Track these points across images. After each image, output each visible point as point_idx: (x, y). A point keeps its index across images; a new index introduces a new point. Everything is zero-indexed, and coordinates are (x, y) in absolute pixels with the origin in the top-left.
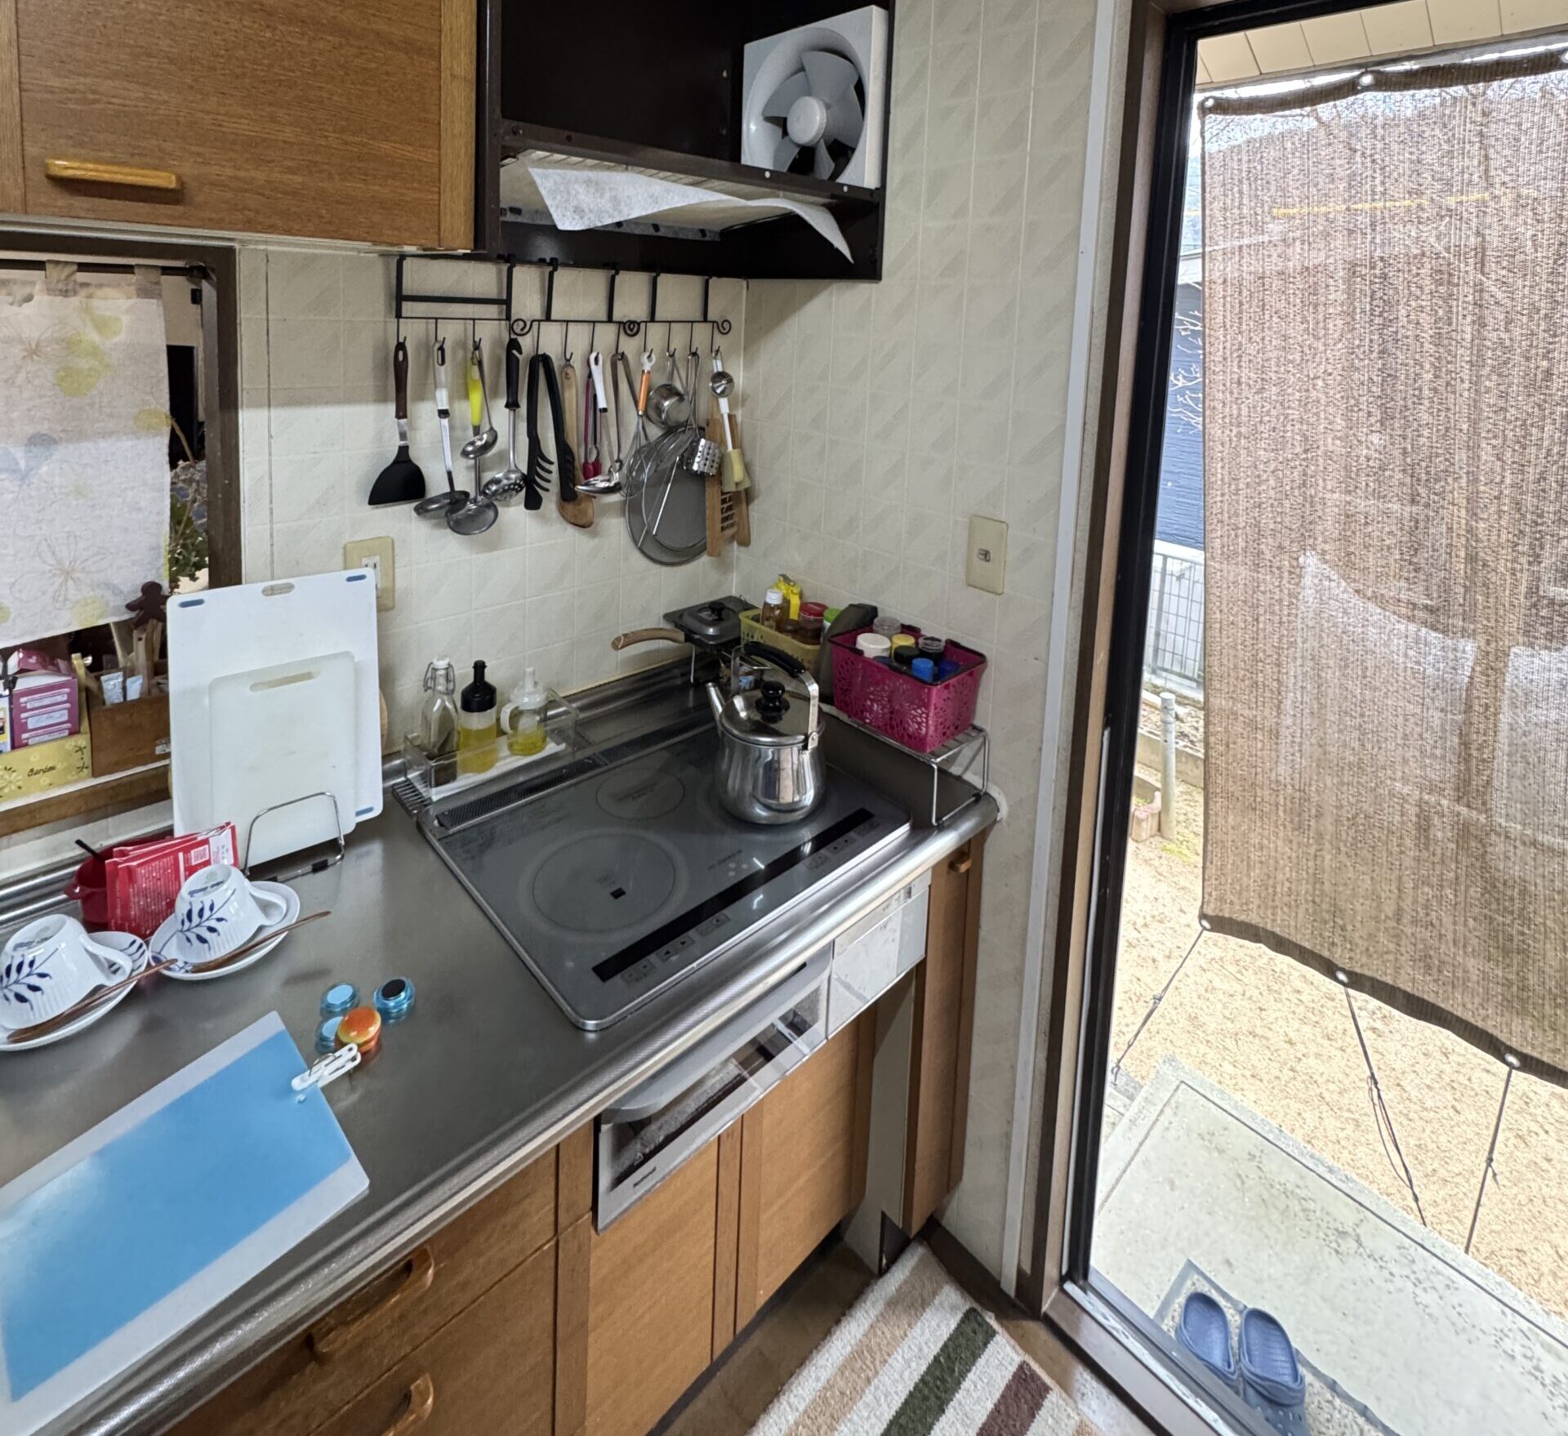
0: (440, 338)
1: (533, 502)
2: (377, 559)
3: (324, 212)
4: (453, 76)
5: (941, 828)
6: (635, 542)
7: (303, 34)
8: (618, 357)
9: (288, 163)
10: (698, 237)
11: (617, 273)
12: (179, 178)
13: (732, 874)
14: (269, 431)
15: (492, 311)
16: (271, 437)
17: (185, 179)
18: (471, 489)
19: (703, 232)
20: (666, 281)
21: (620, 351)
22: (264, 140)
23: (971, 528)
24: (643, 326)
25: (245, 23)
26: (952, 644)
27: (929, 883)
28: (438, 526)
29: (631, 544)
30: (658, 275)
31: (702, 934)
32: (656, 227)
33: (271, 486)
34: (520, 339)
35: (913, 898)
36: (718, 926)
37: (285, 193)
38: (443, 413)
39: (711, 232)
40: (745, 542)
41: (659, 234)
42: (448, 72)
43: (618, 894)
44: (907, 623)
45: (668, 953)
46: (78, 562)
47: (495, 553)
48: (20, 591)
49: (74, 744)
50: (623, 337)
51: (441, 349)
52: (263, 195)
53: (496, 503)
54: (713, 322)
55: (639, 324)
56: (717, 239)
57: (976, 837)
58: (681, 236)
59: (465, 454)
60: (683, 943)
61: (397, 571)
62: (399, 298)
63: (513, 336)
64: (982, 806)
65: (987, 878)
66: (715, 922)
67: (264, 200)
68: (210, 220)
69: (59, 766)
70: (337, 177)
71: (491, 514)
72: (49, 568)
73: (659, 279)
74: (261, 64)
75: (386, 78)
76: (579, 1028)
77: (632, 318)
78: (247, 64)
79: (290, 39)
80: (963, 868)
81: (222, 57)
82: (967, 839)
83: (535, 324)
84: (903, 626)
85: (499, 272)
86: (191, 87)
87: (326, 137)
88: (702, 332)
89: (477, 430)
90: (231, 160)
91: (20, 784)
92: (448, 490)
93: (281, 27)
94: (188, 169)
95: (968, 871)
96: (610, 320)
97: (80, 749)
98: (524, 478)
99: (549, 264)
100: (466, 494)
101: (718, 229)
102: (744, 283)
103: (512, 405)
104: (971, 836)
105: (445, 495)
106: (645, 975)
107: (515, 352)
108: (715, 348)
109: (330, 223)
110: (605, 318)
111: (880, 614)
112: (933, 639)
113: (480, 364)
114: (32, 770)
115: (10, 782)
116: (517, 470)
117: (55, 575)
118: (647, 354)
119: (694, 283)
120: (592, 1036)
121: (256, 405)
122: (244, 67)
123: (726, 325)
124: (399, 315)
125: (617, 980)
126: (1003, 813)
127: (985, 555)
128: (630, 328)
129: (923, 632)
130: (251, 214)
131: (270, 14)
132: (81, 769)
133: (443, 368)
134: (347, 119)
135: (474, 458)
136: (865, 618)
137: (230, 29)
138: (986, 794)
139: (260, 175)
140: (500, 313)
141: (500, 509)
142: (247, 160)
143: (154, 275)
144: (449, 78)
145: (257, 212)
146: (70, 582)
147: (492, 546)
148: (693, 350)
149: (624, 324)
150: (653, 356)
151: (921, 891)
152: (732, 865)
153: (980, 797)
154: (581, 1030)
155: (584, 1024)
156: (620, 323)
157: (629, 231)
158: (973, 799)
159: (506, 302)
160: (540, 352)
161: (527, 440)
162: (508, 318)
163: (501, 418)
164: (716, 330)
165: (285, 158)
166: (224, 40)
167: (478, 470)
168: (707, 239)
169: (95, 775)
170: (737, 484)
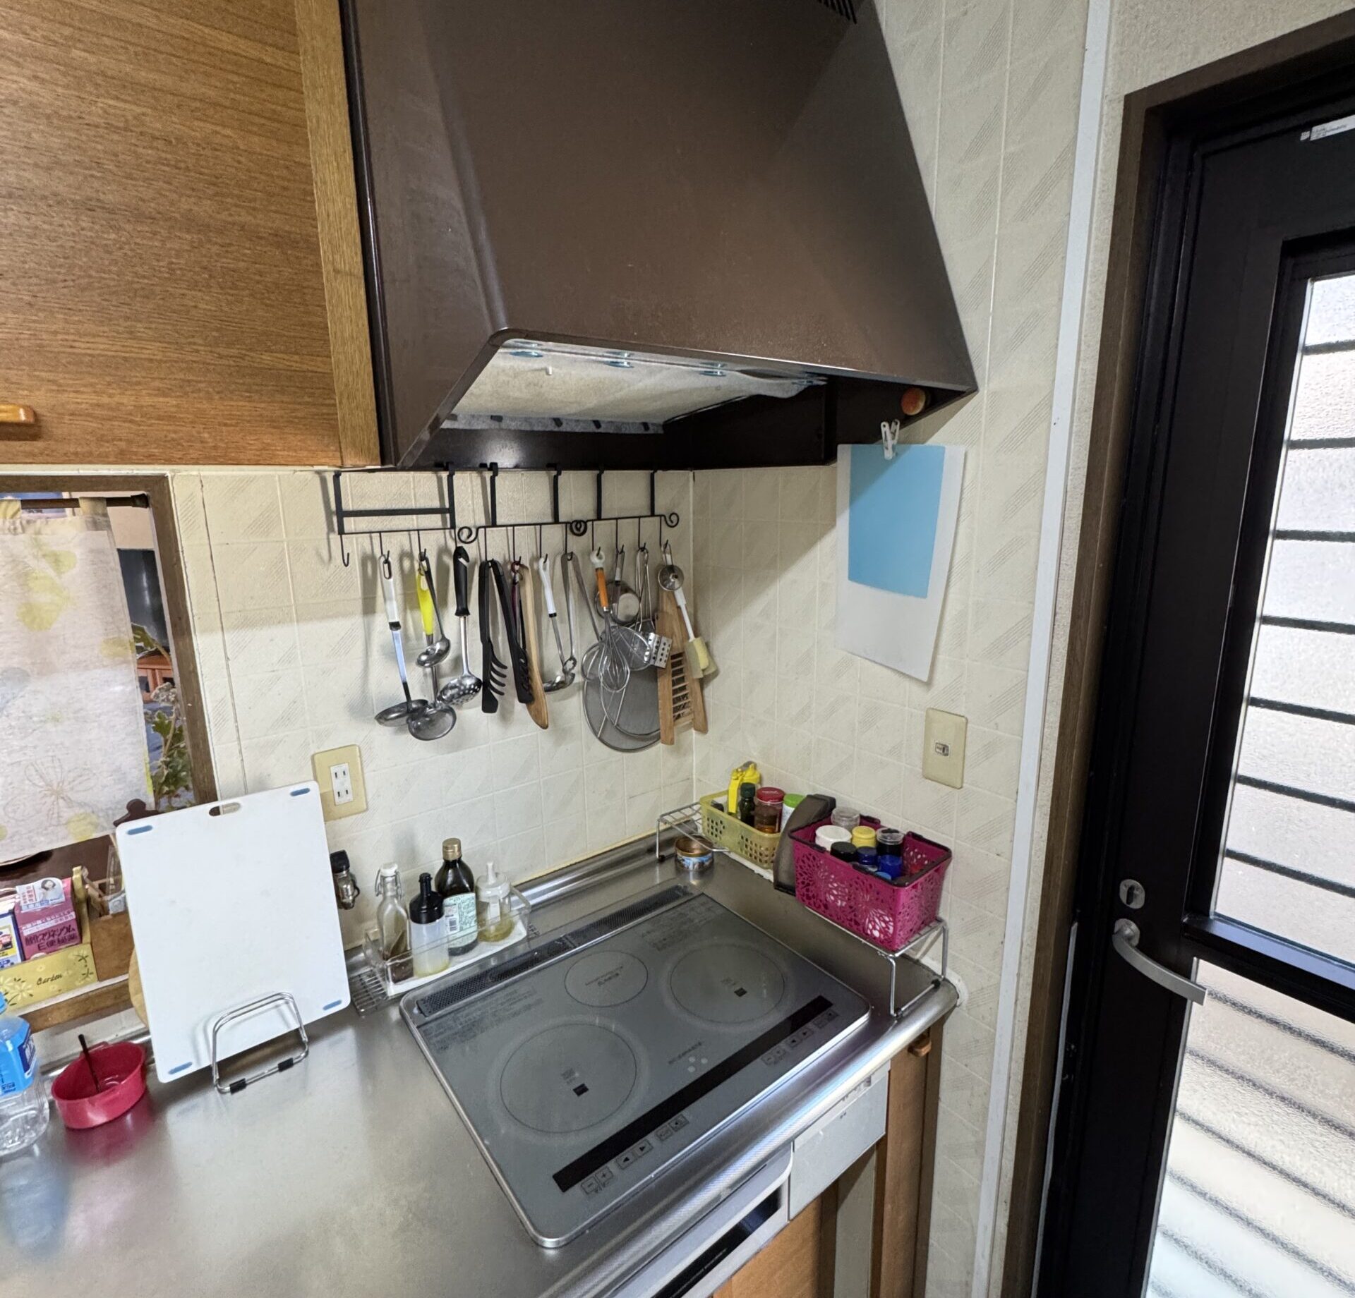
0: (385, 553)
1: (489, 705)
2: (345, 767)
3: (206, 435)
4: (337, 271)
5: (901, 1019)
6: (595, 733)
7: (155, 233)
8: (567, 557)
9: (157, 384)
10: (641, 431)
11: (559, 474)
12: (29, 409)
13: (691, 1069)
14: (226, 653)
15: (436, 520)
16: (227, 659)
17: (39, 411)
18: (430, 698)
19: (645, 425)
20: (612, 478)
21: (569, 551)
22: (125, 359)
23: (929, 721)
24: (589, 524)
25: (84, 225)
26: (913, 837)
27: (889, 1068)
28: (400, 730)
29: (592, 735)
30: (602, 472)
31: (661, 1138)
32: (597, 424)
33: (234, 705)
34: (465, 546)
35: (872, 1085)
36: (676, 1130)
37: (159, 418)
38: (395, 626)
39: (653, 424)
40: (703, 729)
41: (601, 430)
42: (330, 267)
43: (581, 1090)
44: (865, 814)
45: (627, 1159)
46: (66, 783)
47: (461, 753)
48: (14, 812)
49: (76, 953)
50: (570, 536)
51: (387, 561)
52: (131, 421)
53: (452, 706)
54: (660, 516)
55: (585, 523)
56: (661, 431)
57: (934, 1025)
58: (623, 431)
59: (421, 663)
60: (642, 1149)
61: (366, 775)
62: (339, 515)
63: (459, 545)
64: (941, 994)
65: (946, 1057)
66: (673, 1125)
67: (134, 427)
68: (76, 454)
69: (65, 974)
70: (217, 397)
71: (449, 717)
72: (39, 790)
73: (603, 476)
74: (110, 271)
75: (258, 278)
76: (537, 1244)
77: (578, 517)
78: (93, 273)
79: (138, 240)
80: (925, 1051)
81: (61, 266)
82: (926, 1028)
83: (481, 530)
84: (862, 817)
85: (440, 480)
86: (30, 304)
87: (197, 351)
88: (650, 525)
89: (430, 640)
90: (92, 385)
91: (30, 992)
92: (404, 699)
93: (129, 227)
94: (42, 399)
95: (927, 1054)
96: (556, 521)
97: (83, 958)
98: (478, 683)
99: (490, 469)
100: (424, 702)
101: (661, 421)
102: (691, 474)
103: (463, 612)
104: (930, 1025)
105: (401, 705)
106: (604, 1185)
107: (462, 560)
108: (664, 542)
109: (215, 448)
110: (550, 520)
111: (838, 804)
112: (890, 831)
113: (428, 574)
114: (40, 980)
115: (22, 991)
116: (471, 676)
117: (45, 795)
118: (596, 552)
119: (638, 478)
120: (552, 1253)
121: (208, 630)
122: (90, 276)
123: (674, 518)
124: (341, 532)
125: (576, 1190)
126: (964, 996)
127: (944, 749)
128: (577, 527)
129: (882, 824)
130: (123, 445)
131: (111, 212)
132: (86, 975)
133: (391, 580)
134: (218, 330)
135: (430, 666)
136: (824, 810)
137: (66, 234)
138: (945, 979)
139: (127, 400)
140: (444, 521)
141: (457, 712)
142: (109, 384)
143: (100, 507)
144: (332, 273)
145: (129, 442)
146: (61, 801)
147: (457, 747)
148: (642, 545)
149: (571, 524)
150: (601, 553)
151: (881, 1079)
152: (692, 1060)
153: (939, 984)
154: (538, 1245)
155: (543, 1242)
156: (566, 523)
157: (569, 430)
158: (933, 986)
159: (448, 511)
160: (489, 559)
161: (481, 645)
162: (453, 526)
163: (452, 623)
164: (663, 523)
165: (153, 379)
166: (61, 246)
167: (436, 677)
168: (651, 431)
169: (100, 979)
170: (703, 670)
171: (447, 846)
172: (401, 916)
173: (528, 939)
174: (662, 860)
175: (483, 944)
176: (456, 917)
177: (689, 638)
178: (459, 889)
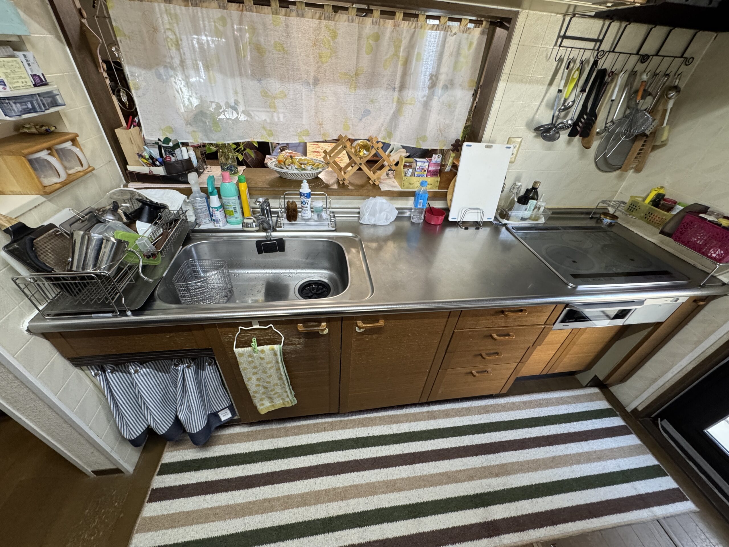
1: (571, 134)
5: (703, 287)
6: (596, 159)
8: (633, 73)
11: (655, 27)
14: (505, 90)
20: (676, 32)
21: (634, 70)
24: (651, 57)
27: (684, 302)
30: (673, 29)
33: (498, 111)
38: (560, 91)
40: (639, 170)
41: (687, 3)
43: (574, 262)
45: (594, 280)
46: (443, 129)
47: (549, 151)
49: (436, 179)
50: (639, 62)
54: (685, 58)
55: (649, 56)
59: (560, 110)
61: (519, 150)
62: (563, 37)
63: (597, 58)
65: (703, 312)
69: (433, 184)
71: (558, 136)
73: (672, 31)
76: (567, 284)
77: (648, 53)
80: (699, 302)
83: (607, 53)
84: (724, 216)
85: (604, 24)
88: (677, 62)
89: (566, 101)
92: (551, 123)
95: (700, 305)
96: (638, 53)
97: (437, 181)
98: (573, 123)
102: (715, 35)
103: (582, 90)
107: (594, 66)
108: (679, 72)
110: (635, 52)
111: (711, 209)
116: (572, 119)
117: (438, 131)
118: (647, 73)
121: (504, 81)
123: (691, 60)
124: (560, 46)
125: (579, 279)
128: (644, 59)
132: (436, 186)
133: (566, 70)
143: (488, 25)
147: (549, 149)
148: (668, 72)
149: (643, 56)
150: (649, 74)
152: (614, 268)
153: (725, 285)
155: (569, 284)
156: (641, 55)
158: (722, 284)
159: (600, 41)
160: (603, 68)
162: (598, 49)
164: (684, 62)
169: (439, 189)
170: (662, 142)
171: (536, 183)
172: (514, 201)
173: (544, 224)
174: (592, 218)
175: (529, 220)
176: (528, 207)
177: (663, 124)
178: (533, 198)
